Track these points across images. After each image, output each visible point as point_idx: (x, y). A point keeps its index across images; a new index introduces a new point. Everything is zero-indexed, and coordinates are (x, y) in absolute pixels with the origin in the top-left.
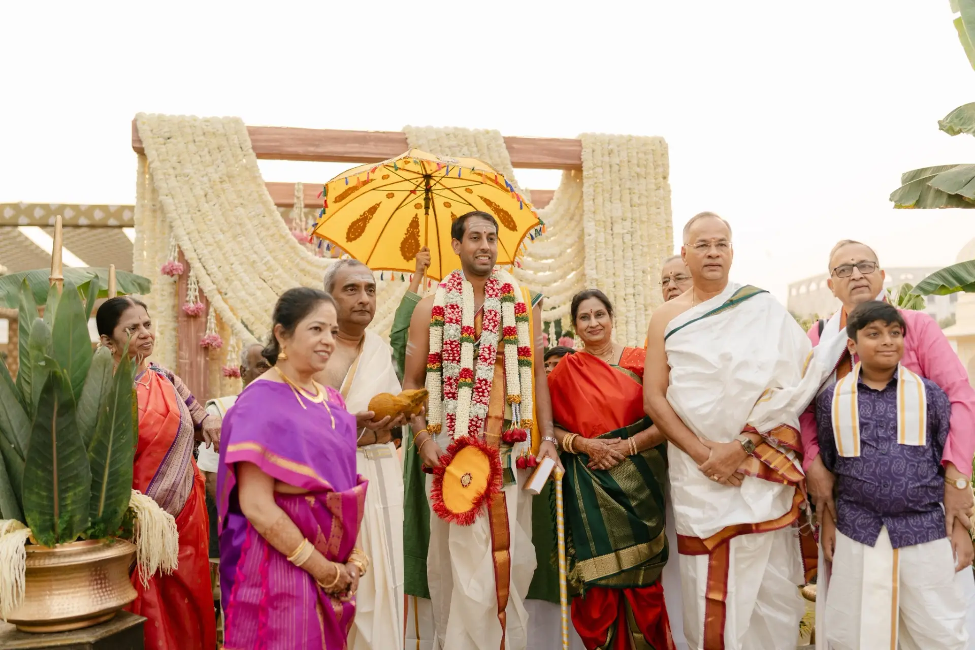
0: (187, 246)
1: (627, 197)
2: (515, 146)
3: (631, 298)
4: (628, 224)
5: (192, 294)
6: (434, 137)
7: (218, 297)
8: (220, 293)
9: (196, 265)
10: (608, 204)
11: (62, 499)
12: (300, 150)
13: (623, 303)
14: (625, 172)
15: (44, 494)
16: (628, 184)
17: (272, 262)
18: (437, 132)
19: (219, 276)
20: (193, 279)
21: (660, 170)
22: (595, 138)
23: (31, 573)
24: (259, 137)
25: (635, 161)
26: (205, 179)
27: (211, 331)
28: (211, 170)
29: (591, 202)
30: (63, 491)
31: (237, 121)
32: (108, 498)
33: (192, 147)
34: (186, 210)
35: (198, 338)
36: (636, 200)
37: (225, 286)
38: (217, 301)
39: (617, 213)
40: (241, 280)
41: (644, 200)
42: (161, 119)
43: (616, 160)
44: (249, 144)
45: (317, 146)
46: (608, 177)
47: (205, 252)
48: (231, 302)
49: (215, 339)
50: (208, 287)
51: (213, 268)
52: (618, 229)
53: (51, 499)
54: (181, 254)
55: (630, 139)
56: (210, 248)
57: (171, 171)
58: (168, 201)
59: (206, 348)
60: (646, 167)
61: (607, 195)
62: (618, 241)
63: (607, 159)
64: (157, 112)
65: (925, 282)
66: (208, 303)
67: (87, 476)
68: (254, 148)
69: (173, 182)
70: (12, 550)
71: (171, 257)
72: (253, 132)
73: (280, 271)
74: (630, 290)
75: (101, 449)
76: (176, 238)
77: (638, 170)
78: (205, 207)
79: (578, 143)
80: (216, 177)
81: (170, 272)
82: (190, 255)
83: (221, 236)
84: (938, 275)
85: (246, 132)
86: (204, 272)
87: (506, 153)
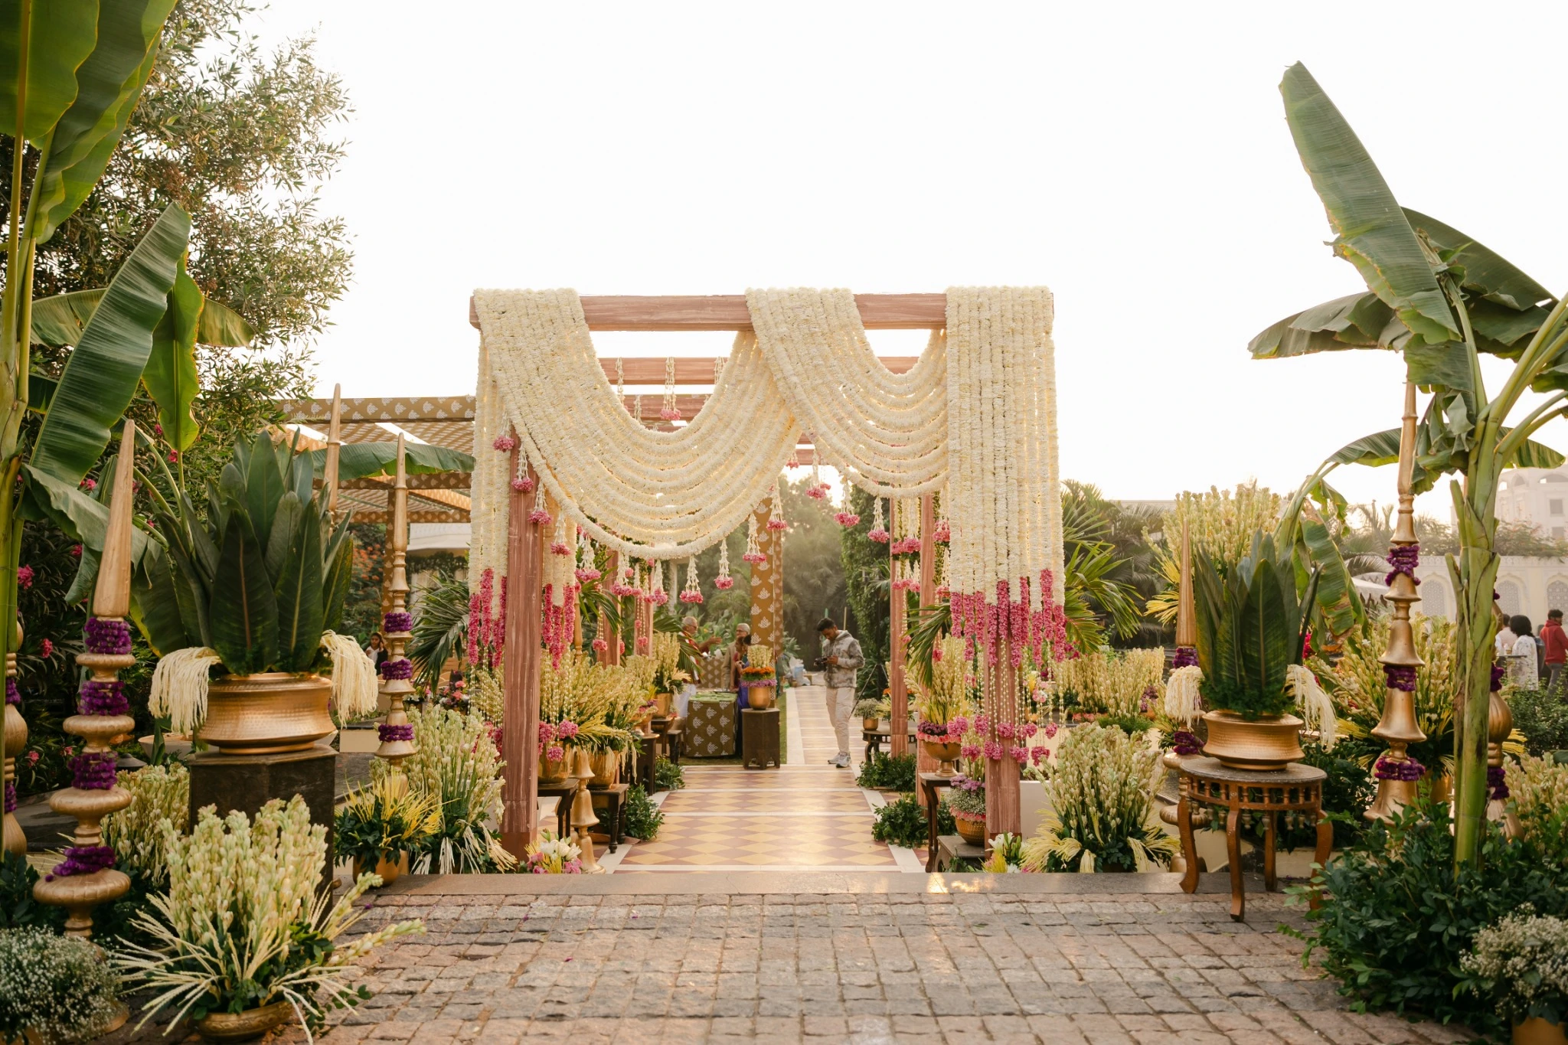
0: (517, 421)
1: (998, 357)
2: (869, 304)
3: (1002, 474)
4: (999, 387)
5: (522, 468)
6: (776, 298)
7: (548, 471)
8: (549, 467)
9: (526, 440)
10: (974, 365)
11: (253, 632)
12: (634, 318)
13: (991, 477)
14: (996, 326)
15: (235, 625)
16: (1001, 342)
17: (603, 436)
18: (779, 293)
19: (548, 450)
20: (522, 454)
21: (1041, 324)
22: (964, 293)
23: (213, 697)
24: (592, 307)
25: (1010, 316)
26: (537, 352)
27: (540, 507)
28: (543, 342)
29: (955, 364)
30: (254, 624)
31: (570, 292)
32: (299, 635)
33: (525, 321)
34: (517, 384)
35: (528, 514)
36: (1009, 359)
37: (553, 460)
38: (546, 476)
39: (987, 375)
40: (570, 455)
41: (1020, 359)
42: (497, 295)
43: (985, 314)
44: (582, 315)
45: (651, 314)
46: (976, 334)
47: (535, 427)
48: (559, 476)
49: (542, 515)
50: (537, 461)
51: (542, 443)
52: (987, 392)
53: (243, 631)
54: (513, 429)
55: (1005, 290)
56: (540, 422)
57: (505, 345)
58: (500, 376)
59: (536, 523)
60: (1023, 321)
61: (974, 355)
62: (987, 407)
63: (975, 313)
64: (493, 287)
65: (1348, 448)
66: (538, 479)
67: (274, 611)
68: (587, 319)
69: (506, 357)
70: (194, 674)
71: (503, 432)
72: (586, 302)
73: (612, 444)
74: (1001, 463)
75: (290, 588)
76: (508, 413)
77: (1013, 325)
78: (537, 381)
79: (943, 297)
80: (548, 350)
81: (500, 446)
82: (521, 430)
83: (552, 410)
84: (1368, 440)
85: (578, 302)
86: (533, 446)
87: (856, 312)
